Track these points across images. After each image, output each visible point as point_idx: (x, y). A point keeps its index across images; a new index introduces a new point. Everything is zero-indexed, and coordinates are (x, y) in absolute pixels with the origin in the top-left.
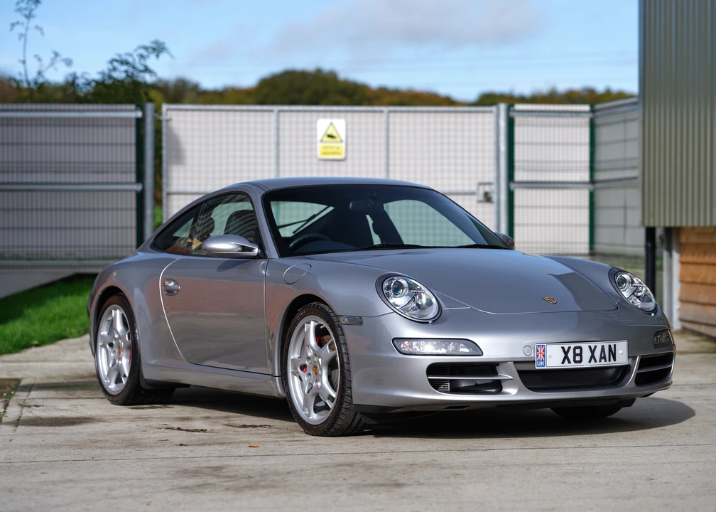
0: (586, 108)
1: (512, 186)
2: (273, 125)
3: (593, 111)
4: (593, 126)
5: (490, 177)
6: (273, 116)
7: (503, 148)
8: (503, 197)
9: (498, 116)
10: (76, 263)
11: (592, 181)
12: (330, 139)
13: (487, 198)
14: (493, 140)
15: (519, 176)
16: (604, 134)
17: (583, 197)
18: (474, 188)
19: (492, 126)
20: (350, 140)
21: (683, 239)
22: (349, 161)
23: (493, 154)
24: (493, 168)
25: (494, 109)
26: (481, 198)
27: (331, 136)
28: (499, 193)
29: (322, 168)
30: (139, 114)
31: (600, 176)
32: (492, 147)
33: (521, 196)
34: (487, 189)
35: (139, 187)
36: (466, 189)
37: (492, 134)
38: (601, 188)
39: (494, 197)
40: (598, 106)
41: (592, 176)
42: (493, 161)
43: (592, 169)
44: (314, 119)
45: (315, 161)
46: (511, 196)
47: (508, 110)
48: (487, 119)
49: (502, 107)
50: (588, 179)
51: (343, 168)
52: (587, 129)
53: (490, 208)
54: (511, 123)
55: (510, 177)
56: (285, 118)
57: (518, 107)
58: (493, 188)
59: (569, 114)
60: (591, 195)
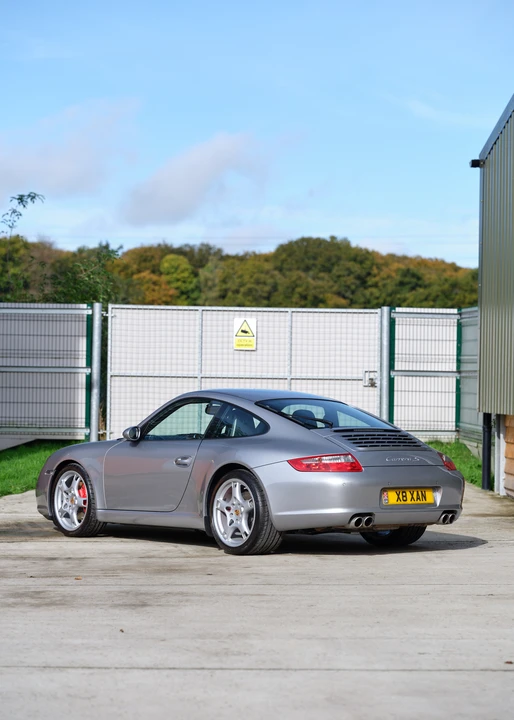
0: (455, 311)
1: (393, 374)
2: (198, 322)
3: (460, 314)
4: (460, 326)
5: (375, 366)
6: (198, 315)
7: (386, 343)
8: (385, 383)
9: (381, 317)
10: (37, 430)
11: (459, 371)
12: (244, 334)
13: (373, 385)
14: (378, 336)
15: (398, 366)
16: (469, 333)
17: (450, 383)
18: (361, 376)
19: (378, 325)
20: (259, 335)
22: (259, 352)
23: (377, 348)
24: (377, 359)
25: (378, 310)
26: (367, 384)
27: (245, 332)
28: (381, 380)
29: (236, 357)
30: (90, 312)
31: (464, 367)
32: (377, 342)
33: (400, 383)
34: (372, 376)
35: (88, 371)
36: (355, 376)
37: (378, 331)
38: (466, 377)
39: (378, 383)
40: (463, 310)
41: (458, 367)
42: (377, 353)
43: (459, 361)
44: (231, 317)
45: (231, 351)
46: (391, 382)
47: (390, 312)
48: (372, 319)
49: (386, 309)
50: (455, 369)
51: (254, 357)
52: (456, 328)
53: (375, 392)
54: (392, 323)
55: (391, 366)
56: (208, 316)
57: (398, 309)
58: (377, 375)
59: (440, 316)
60: (458, 382)
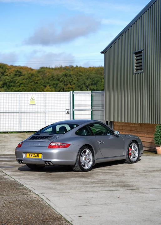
0: (90, 92)
1: (74, 110)
3: (92, 93)
4: (92, 96)
5: (69, 108)
6: (19, 95)
7: (72, 101)
8: (72, 113)
9: (70, 94)
11: (92, 109)
12: (32, 100)
13: (68, 113)
14: (69, 99)
15: (75, 108)
16: (94, 98)
17: (89, 112)
18: (65, 111)
19: (69, 96)
21: (114, 124)
22: (36, 105)
23: (69, 103)
24: (69, 106)
25: (69, 92)
26: (67, 113)
28: (71, 112)
29: (30, 106)
32: (69, 101)
33: (76, 112)
34: (68, 110)
36: (63, 111)
38: (94, 110)
39: (70, 113)
40: (93, 92)
41: (92, 108)
42: (69, 104)
43: (92, 106)
44: (28, 95)
45: (29, 104)
46: (73, 112)
47: (73, 93)
48: (68, 95)
49: (72, 92)
50: (91, 108)
51: (35, 106)
52: (91, 97)
53: (69, 115)
54: (73, 96)
55: (73, 108)
56: (22, 95)
57: (75, 92)
58: (69, 110)
59: (86, 94)
60: (92, 112)
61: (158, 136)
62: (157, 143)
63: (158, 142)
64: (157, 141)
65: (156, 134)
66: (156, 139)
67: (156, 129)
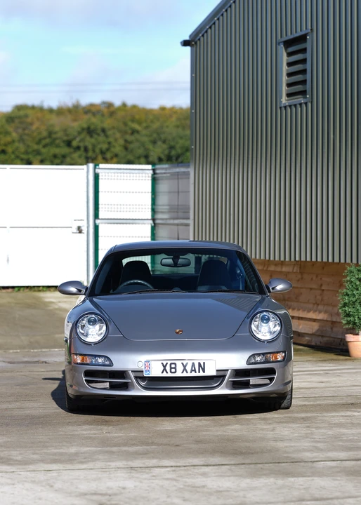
0: (150, 167)
1: (98, 221)
3: (154, 170)
4: (154, 180)
5: (82, 215)
7: (91, 195)
8: (91, 231)
9: (88, 172)
11: (153, 219)
13: (80, 230)
14: (84, 189)
15: (101, 216)
16: (163, 187)
17: (146, 229)
18: (70, 224)
19: (84, 179)
23: (85, 199)
25: (85, 167)
26: (75, 231)
28: (88, 227)
31: (159, 216)
33: (103, 229)
34: (80, 224)
36: (65, 225)
37: (84, 185)
38: (160, 224)
39: (85, 230)
40: (157, 166)
41: (153, 215)
43: (154, 211)
46: (96, 228)
47: (95, 168)
49: (91, 165)
50: (150, 217)
52: (149, 183)
53: (82, 237)
54: (96, 177)
55: (96, 216)
57: (101, 166)
58: (84, 223)
59: (136, 171)
60: (153, 228)
61: (354, 300)
62: (349, 323)
63: (352, 318)
64: (348, 315)
65: (347, 295)
66: (347, 308)
67: (348, 278)
